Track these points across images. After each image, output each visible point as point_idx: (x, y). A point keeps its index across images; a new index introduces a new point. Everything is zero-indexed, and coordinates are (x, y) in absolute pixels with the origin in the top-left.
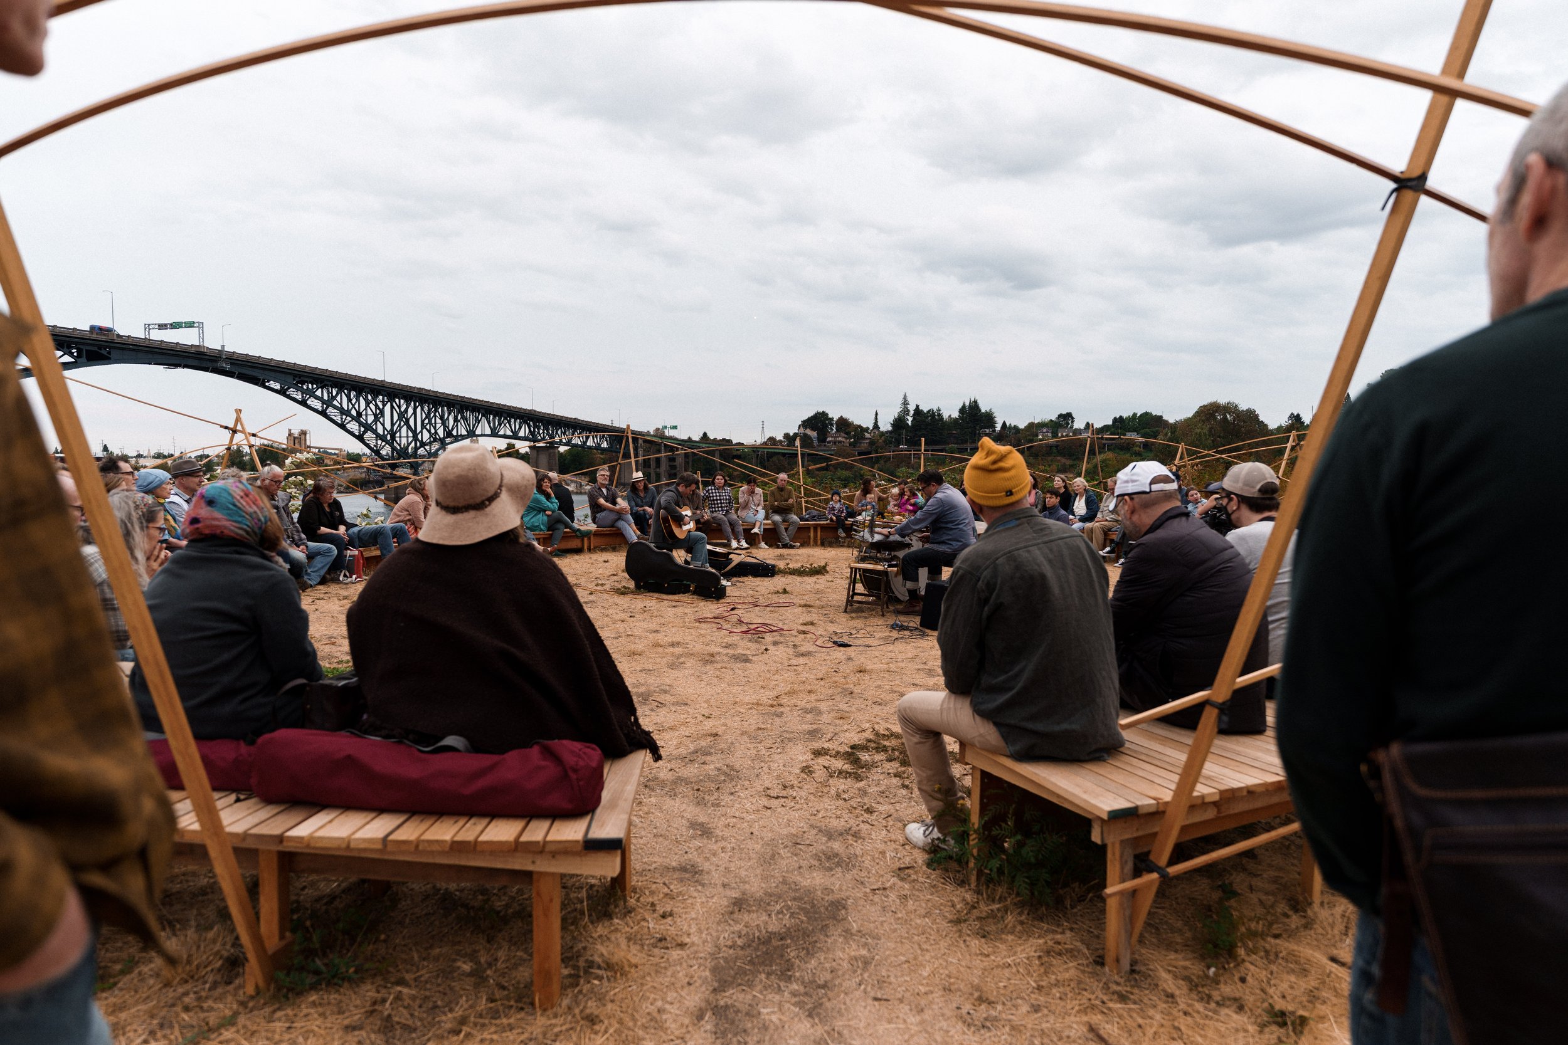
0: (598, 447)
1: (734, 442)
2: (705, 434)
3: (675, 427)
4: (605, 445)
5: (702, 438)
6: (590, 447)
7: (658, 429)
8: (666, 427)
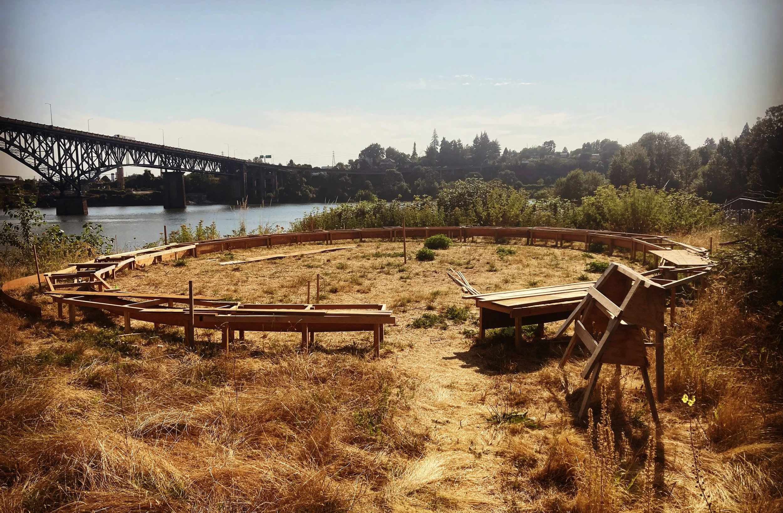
0: (213, 173)
1: (313, 167)
2: (291, 161)
3: (269, 157)
4: (218, 170)
6: (207, 172)
7: (256, 158)
8: (262, 157)
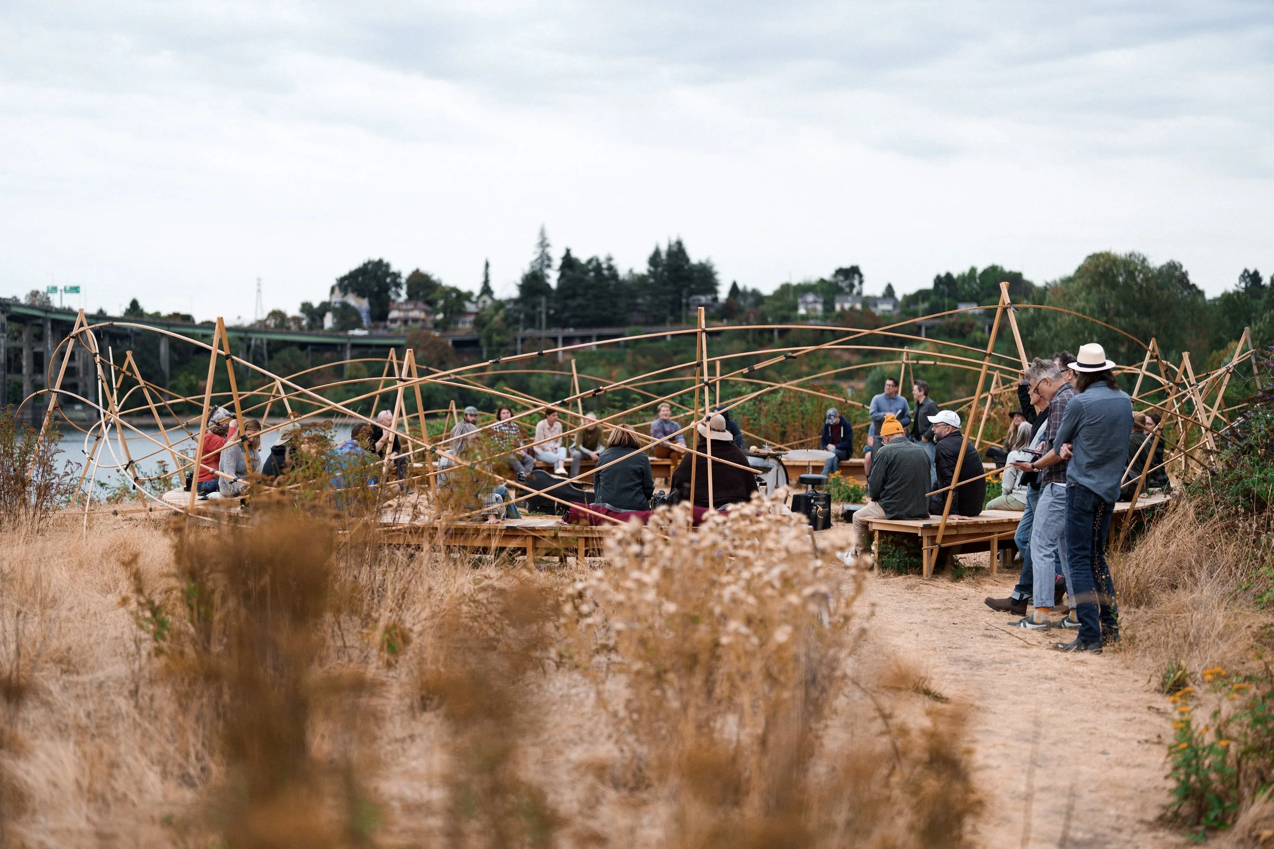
1: (198, 320)
2: (134, 304)
3: (76, 290)
5: (128, 312)
7: (35, 294)
8: (54, 289)
